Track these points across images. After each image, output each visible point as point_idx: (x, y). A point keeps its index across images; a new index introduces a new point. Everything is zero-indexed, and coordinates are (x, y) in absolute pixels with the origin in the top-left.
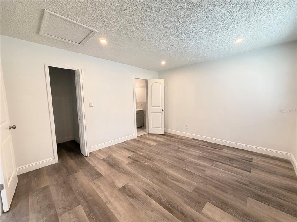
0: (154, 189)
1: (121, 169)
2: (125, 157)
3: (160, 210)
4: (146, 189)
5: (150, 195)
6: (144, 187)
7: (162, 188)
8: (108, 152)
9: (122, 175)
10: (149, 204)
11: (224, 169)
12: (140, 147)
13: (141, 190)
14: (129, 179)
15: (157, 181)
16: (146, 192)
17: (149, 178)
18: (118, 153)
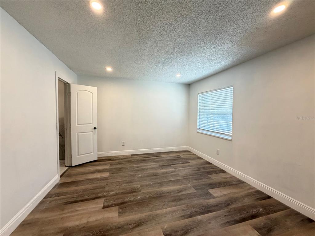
0: (183, 210)
1: (125, 227)
2: (98, 211)
3: (209, 217)
4: (180, 216)
5: (190, 216)
6: (177, 216)
7: (184, 204)
8: (42, 231)
9: (140, 230)
10: (201, 222)
11: (181, 167)
12: (93, 187)
13: (180, 221)
14: (155, 224)
15: (174, 203)
16: (184, 217)
17: (165, 206)
18: (73, 216)
